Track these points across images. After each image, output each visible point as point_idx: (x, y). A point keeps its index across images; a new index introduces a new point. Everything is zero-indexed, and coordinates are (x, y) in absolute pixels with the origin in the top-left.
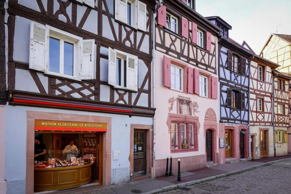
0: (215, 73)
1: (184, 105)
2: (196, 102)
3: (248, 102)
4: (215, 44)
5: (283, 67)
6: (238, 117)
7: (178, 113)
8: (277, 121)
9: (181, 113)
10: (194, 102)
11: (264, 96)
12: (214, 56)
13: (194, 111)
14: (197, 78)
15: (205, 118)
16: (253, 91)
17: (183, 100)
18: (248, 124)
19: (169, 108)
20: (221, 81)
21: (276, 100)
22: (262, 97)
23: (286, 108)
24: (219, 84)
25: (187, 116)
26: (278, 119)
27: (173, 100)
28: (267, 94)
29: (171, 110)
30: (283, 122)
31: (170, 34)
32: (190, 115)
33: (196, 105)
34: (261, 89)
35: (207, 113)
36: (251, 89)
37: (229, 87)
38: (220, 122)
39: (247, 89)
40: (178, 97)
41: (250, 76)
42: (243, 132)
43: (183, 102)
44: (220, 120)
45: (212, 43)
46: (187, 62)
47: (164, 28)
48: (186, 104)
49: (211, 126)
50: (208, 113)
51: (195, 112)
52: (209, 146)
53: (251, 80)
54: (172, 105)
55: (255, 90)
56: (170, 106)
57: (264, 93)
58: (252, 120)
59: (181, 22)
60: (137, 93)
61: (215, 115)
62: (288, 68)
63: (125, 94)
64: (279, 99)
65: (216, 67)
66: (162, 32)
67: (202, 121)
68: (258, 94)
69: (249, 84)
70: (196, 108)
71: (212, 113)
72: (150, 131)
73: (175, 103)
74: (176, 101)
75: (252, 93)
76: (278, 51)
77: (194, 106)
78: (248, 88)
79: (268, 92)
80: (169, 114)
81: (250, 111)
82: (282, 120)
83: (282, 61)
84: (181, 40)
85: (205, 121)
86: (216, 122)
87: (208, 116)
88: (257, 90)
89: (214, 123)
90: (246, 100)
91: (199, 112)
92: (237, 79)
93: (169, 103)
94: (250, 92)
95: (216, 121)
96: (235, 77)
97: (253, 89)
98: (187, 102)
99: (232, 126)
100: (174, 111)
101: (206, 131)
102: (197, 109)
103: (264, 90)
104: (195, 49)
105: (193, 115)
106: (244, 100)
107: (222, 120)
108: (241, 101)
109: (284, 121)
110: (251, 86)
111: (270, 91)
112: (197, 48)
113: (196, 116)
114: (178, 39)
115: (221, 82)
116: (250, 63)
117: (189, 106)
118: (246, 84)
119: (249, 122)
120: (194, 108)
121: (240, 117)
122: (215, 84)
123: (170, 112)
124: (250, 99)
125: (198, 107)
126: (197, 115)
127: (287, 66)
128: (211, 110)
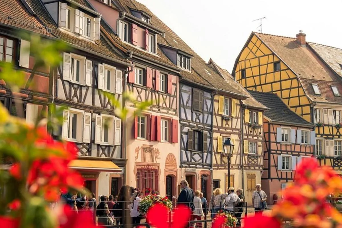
0: (176, 115)
1: (147, 152)
2: (157, 149)
3: (211, 143)
4: (175, 84)
5: (266, 82)
6: (199, 160)
7: (143, 161)
8: (247, 163)
9: (145, 161)
10: (156, 149)
11: (230, 133)
12: (174, 97)
13: (156, 157)
14: (159, 125)
15: (166, 164)
16: (217, 129)
17: (146, 148)
18: (211, 168)
19: (136, 157)
20: (181, 122)
21: (245, 137)
22: (228, 135)
23: (259, 146)
24: (179, 125)
25: (150, 164)
26: (248, 161)
27: (138, 149)
28: (234, 131)
29: (137, 159)
30: (255, 164)
31: (137, 87)
32: (152, 162)
33: (157, 152)
34: (227, 126)
35: (167, 159)
36: (215, 127)
37: (190, 128)
38: (180, 167)
39: (210, 128)
40: (142, 146)
41: (214, 112)
42: (205, 178)
43: (146, 150)
44: (180, 165)
45: (173, 84)
46: (150, 110)
47: (133, 84)
48: (149, 152)
49: (171, 172)
50: (169, 159)
51: (156, 159)
52: (168, 194)
53: (214, 116)
54: (138, 154)
55: (219, 128)
56: (136, 155)
57: (230, 130)
58: (216, 163)
59: (146, 74)
60: (114, 147)
61: (175, 160)
62: (272, 85)
63: (105, 148)
64: (250, 135)
65: (176, 109)
66: (131, 87)
67: (162, 168)
68: (223, 131)
69: (212, 122)
70: (157, 154)
71: (172, 158)
72: (121, 179)
73: (140, 152)
74: (141, 150)
75: (216, 131)
76: (260, 58)
77: (156, 153)
78: (211, 126)
79: (235, 128)
80: (136, 162)
81: (213, 153)
82: (254, 161)
83: (264, 74)
84: (146, 90)
85: (165, 167)
86: (176, 168)
87: (168, 162)
88: (221, 128)
89: (174, 168)
90: (209, 140)
91: (160, 158)
92: (199, 119)
93: (136, 152)
94: (214, 130)
95: (176, 166)
96: (197, 115)
97: (217, 127)
98: (150, 149)
99: (193, 171)
100: (139, 160)
101: (167, 177)
102: (158, 156)
103: (230, 127)
104: (157, 95)
105: (155, 162)
106: (207, 141)
107: (182, 165)
108: (203, 142)
109: (257, 163)
110: (215, 124)
111: (238, 127)
112: (159, 94)
113: (158, 163)
114: (143, 90)
115: (181, 124)
116: (213, 98)
117: (152, 153)
118: (209, 122)
119: (213, 165)
120: (156, 155)
121: (201, 160)
122: (175, 127)
123: (136, 161)
124: (213, 138)
125: (159, 154)
126: (158, 161)
127: (270, 82)
128: (171, 155)
